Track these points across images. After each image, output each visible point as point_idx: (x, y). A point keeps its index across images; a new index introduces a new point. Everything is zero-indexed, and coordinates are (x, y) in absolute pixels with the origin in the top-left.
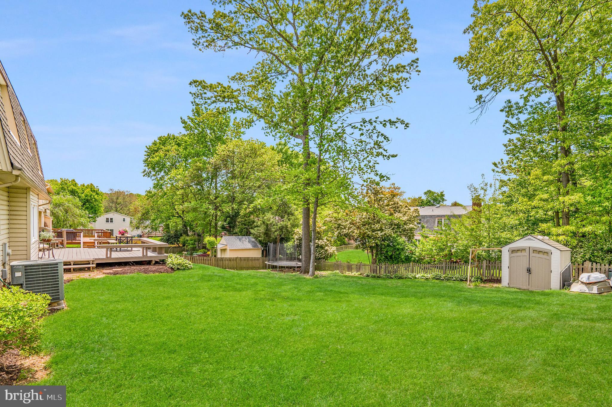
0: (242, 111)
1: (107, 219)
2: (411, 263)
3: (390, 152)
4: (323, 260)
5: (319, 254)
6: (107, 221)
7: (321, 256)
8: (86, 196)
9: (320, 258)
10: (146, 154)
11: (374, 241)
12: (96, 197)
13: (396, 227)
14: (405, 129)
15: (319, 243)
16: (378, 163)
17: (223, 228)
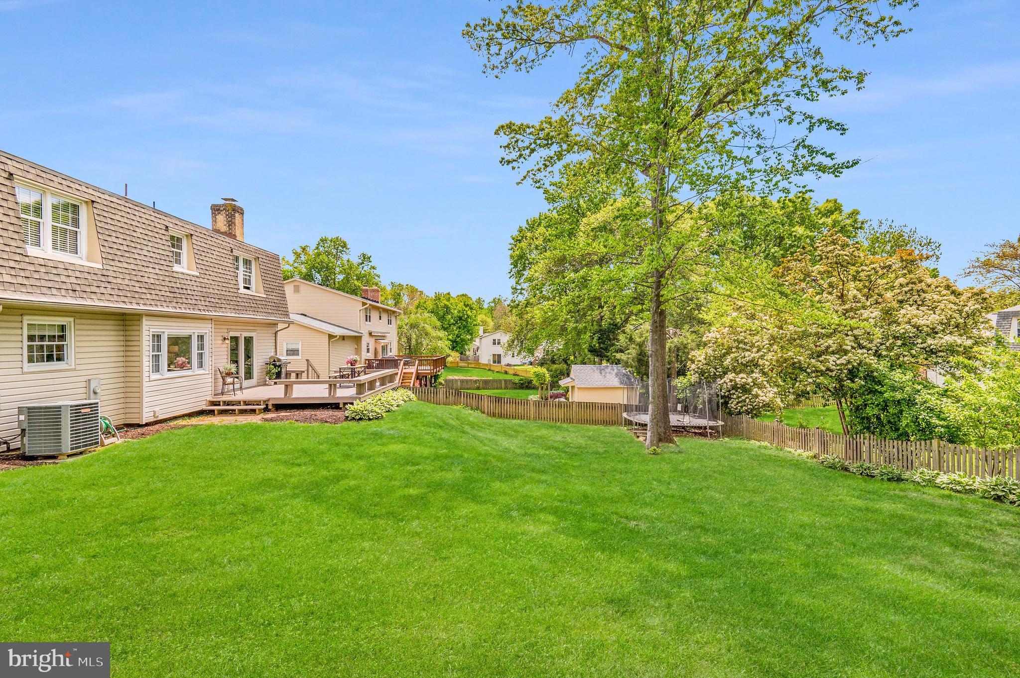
0: (574, 152)
1: (494, 340)
2: (935, 442)
3: (840, 159)
4: (745, 418)
5: (738, 403)
6: (494, 344)
7: (742, 407)
8: (459, 312)
9: (740, 413)
10: (510, 247)
11: (810, 380)
12: (469, 313)
13: (899, 342)
14: (859, 89)
15: (737, 380)
16: (811, 191)
17: (592, 350)
